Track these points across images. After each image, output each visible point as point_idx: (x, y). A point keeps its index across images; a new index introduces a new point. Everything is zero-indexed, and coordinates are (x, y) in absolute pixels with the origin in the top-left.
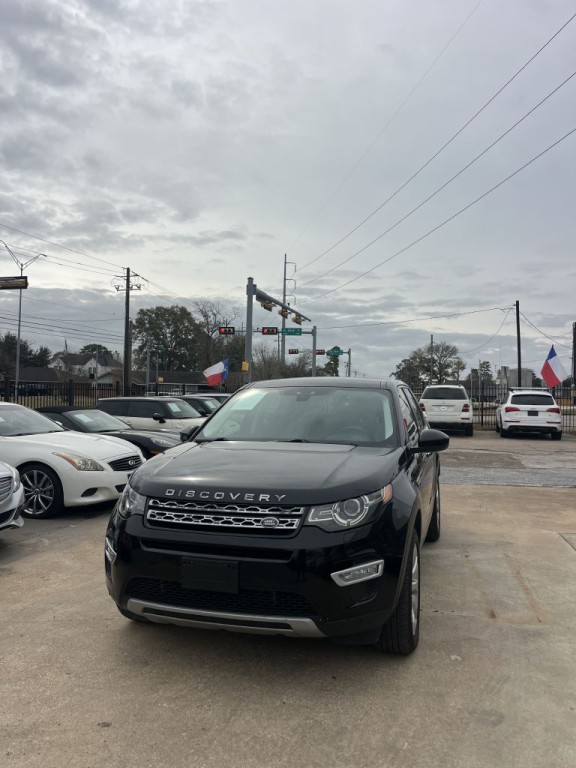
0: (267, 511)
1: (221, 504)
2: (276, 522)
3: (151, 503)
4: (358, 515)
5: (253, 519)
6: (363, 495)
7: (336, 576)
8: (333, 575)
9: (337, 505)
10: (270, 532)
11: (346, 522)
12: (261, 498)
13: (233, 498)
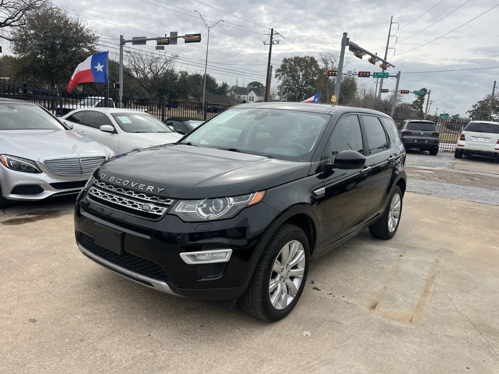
0: (149, 199)
1: (126, 189)
2: (150, 208)
5: (139, 203)
6: (228, 197)
7: (184, 256)
8: (181, 254)
9: (202, 201)
10: (146, 214)
11: (206, 216)
12: (148, 188)
13: (133, 186)
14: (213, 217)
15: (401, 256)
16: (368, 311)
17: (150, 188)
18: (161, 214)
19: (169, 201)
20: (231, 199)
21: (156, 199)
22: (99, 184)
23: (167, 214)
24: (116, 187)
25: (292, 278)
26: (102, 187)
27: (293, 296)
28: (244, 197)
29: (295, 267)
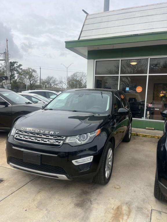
0: (52, 138)
1: (38, 134)
2: (54, 142)
3: (17, 132)
4: (85, 140)
5: (47, 140)
6: (88, 133)
8: (72, 161)
9: (78, 136)
10: (53, 145)
11: (80, 142)
12: (51, 133)
13: (42, 132)
14: (83, 143)
18: (60, 144)
19: (63, 138)
21: (56, 137)
22: (20, 133)
23: (63, 144)
24: (32, 133)
26: (23, 134)
28: (93, 132)
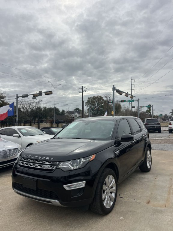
0: (47, 163)
1: (36, 160)
2: (48, 167)
3: (21, 159)
4: (78, 165)
5: (43, 165)
6: (81, 158)
7: (65, 186)
8: (64, 186)
9: (70, 161)
10: (46, 170)
11: (73, 167)
12: (47, 158)
13: (39, 158)
14: (76, 168)
15: (155, 178)
16: (146, 204)
17: (48, 158)
18: (54, 169)
19: (56, 163)
20: (83, 159)
21: (51, 163)
22: (23, 160)
23: (56, 168)
24: (32, 159)
25: (111, 193)
26: (25, 160)
27: (112, 201)
28: (87, 157)
29: (112, 187)
